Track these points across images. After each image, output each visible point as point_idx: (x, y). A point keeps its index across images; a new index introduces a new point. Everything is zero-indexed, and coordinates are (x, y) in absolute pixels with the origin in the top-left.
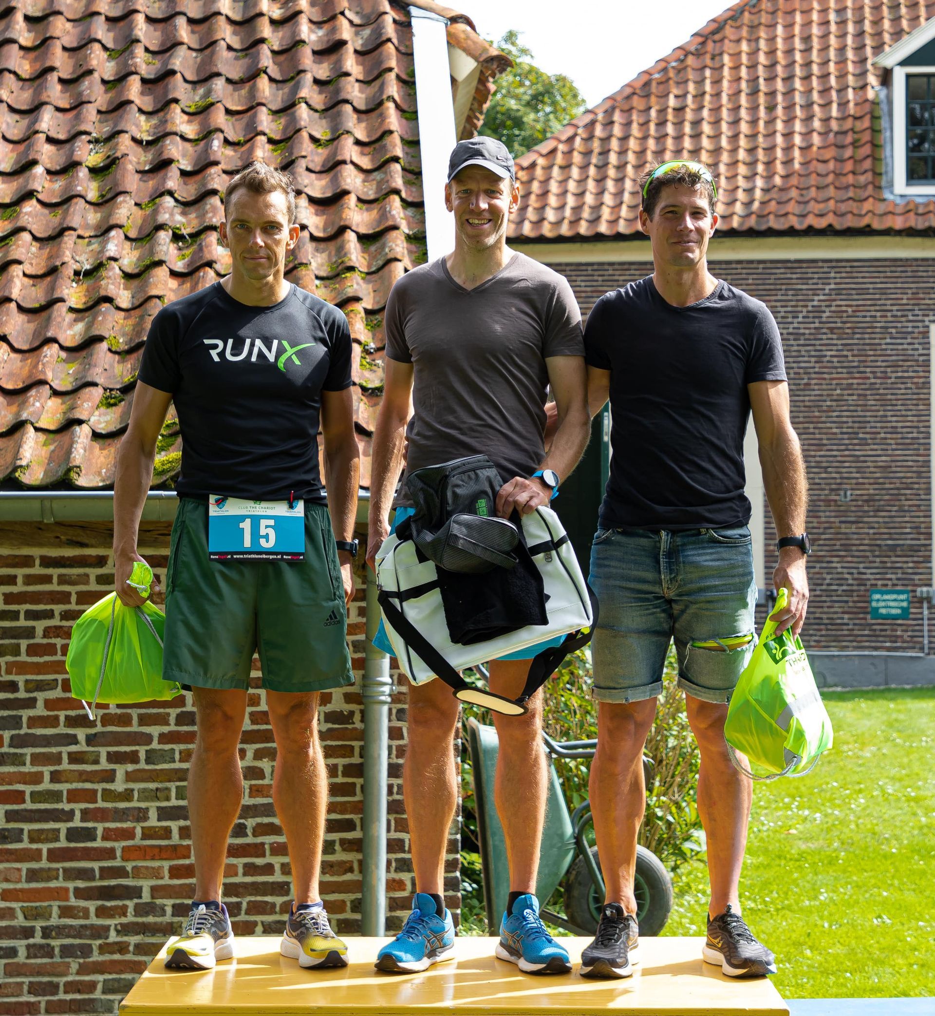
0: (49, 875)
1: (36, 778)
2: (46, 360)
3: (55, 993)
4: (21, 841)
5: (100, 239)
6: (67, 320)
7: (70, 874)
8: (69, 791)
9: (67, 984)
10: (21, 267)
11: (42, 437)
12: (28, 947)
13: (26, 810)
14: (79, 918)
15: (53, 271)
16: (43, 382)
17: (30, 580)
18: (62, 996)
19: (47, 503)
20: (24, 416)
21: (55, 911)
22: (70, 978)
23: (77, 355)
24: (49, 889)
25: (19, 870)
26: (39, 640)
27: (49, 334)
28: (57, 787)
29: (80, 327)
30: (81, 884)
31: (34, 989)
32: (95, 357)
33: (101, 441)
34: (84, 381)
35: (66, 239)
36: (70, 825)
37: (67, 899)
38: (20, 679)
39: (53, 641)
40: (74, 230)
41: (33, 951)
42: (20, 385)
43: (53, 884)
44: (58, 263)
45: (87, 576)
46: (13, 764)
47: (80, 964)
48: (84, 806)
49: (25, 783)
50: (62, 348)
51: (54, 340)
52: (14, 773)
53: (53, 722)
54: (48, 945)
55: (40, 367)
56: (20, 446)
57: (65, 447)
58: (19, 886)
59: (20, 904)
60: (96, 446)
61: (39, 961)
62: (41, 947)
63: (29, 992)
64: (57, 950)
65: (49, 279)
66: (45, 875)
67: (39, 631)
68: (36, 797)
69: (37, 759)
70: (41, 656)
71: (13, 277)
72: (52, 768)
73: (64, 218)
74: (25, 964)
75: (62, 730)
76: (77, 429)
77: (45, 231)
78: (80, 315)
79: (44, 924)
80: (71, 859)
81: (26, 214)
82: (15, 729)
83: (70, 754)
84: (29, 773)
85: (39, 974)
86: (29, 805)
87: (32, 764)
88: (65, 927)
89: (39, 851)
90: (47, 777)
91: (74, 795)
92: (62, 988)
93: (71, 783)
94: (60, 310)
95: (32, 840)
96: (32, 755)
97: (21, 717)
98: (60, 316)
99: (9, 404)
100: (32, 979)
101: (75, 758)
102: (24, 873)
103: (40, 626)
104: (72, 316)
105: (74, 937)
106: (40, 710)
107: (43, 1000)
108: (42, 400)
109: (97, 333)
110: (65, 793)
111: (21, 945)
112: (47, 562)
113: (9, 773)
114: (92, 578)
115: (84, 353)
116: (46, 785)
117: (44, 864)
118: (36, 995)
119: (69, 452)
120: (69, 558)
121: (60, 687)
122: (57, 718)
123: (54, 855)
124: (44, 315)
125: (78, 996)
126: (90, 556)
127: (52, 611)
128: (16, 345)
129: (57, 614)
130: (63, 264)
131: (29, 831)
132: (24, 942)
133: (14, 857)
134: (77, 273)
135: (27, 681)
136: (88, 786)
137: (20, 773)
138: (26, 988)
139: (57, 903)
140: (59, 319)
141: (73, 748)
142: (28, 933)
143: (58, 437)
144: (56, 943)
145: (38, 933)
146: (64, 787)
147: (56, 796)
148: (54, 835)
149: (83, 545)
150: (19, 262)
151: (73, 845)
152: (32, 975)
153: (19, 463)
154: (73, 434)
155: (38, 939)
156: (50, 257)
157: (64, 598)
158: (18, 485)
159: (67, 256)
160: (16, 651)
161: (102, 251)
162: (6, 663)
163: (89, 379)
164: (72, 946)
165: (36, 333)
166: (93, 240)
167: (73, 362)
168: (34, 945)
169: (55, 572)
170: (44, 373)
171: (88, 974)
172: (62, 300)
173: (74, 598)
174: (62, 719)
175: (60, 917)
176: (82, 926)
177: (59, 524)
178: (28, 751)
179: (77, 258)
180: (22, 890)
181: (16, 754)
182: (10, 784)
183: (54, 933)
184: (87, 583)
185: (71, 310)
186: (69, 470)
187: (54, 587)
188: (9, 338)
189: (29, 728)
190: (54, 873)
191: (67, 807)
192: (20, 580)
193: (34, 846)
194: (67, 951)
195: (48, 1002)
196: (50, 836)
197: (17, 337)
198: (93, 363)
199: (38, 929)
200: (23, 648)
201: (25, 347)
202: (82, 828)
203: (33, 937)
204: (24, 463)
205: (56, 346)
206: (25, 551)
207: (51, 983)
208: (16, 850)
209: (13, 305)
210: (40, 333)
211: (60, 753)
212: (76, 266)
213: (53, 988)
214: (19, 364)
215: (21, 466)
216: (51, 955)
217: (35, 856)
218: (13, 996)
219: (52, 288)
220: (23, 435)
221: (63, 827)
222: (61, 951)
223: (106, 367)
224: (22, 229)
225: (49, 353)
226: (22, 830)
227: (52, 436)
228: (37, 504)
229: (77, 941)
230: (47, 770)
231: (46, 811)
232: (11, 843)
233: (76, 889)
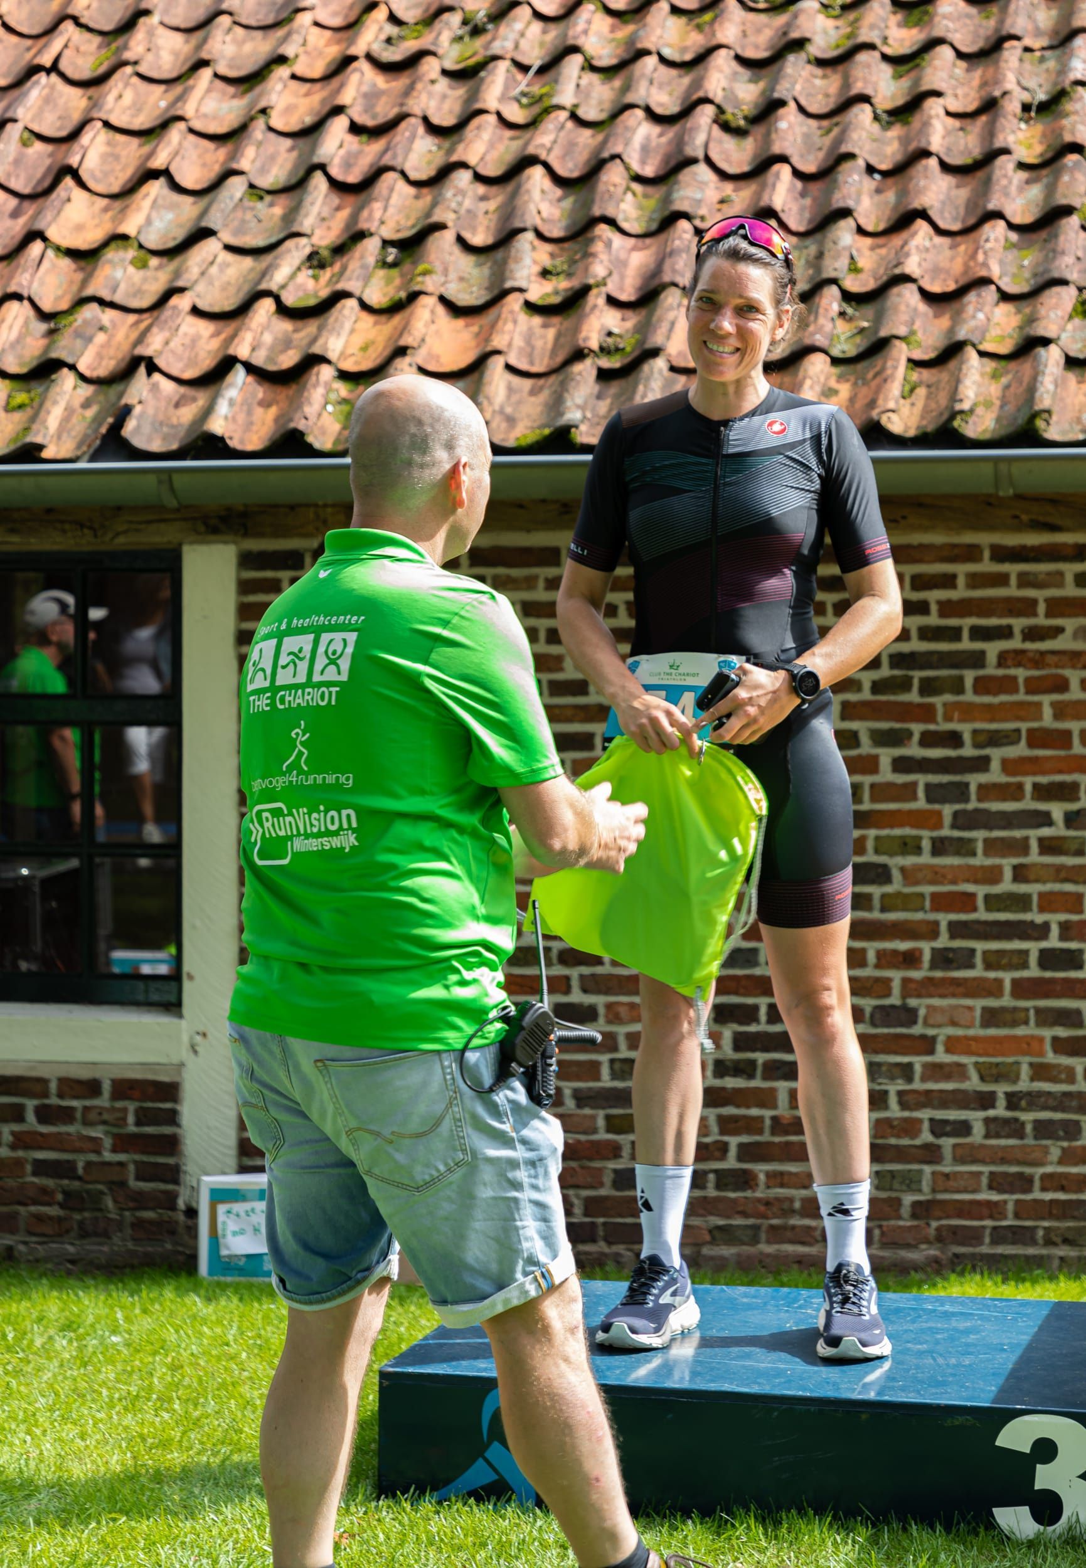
0: (1013, 1017)
1: (992, 876)
2: (988, 245)
3: (1028, 1190)
4: (972, 966)
5: (1057, 52)
6: (1015, 181)
7: (1048, 1018)
8: (1041, 895)
9: (1045, 1177)
10: (940, 101)
11: (990, 365)
12: (987, 1121)
13: (978, 922)
14: (1061, 1081)
15: (990, 106)
16: (986, 281)
17: (975, 581)
18: (1037, 1194)
19: (1003, 467)
20: (961, 335)
21: (1025, 1071)
22: (1049, 1169)
23: (1034, 236)
24: (1015, 1037)
25: (970, 1009)
26: (991, 670)
27: (991, 206)
28: (1022, 888)
29: (1036, 192)
30: (1062, 1032)
31: (997, 1183)
32: (1062, 238)
33: (1078, 371)
34: (1047, 277)
35: (1006, 54)
36: (1044, 944)
37: (1042, 1054)
38: (966, 729)
39: (1012, 672)
40: (1017, 38)
41: (994, 1127)
42: (951, 286)
43: (1021, 1031)
44: (997, 93)
45: (1061, 574)
46: (958, 853)
47: (1063, 1149)
48: (1063, 917)
49: (976, 882)
50: (1011, 226)
51: (998, 215)
52: (959, 866)
53: (1015, 793)
54: (1016, 1120)
55: (980, 257)
56: (958, 381)
57: (1026, 379)
58: (971, 1032)
59: (974, 1059)
60: (1072, 378)
61: (1003, 1142)
62: (1006, 1122)
63: (991, 1187)
64: (1029, 1128)
65: (984, 118)
66: (1008, 1017)
67: (992, 657)
68: (993, 902)
69: (992, 847)
70: (996, 694)
71: (930, 117)
72: (1016, 861)
73: (1001, 22)
74: (982, 1146)
75: (1028, 804)
76: (1041, 351)
77: (973, 42)
78: (1034, 174)
79: (1010, 1088)
80: (1047, 996)
81: (945, 17)
82: (959, 801)
83: (1041, 840)
84: (982, 867)
85: (1003, 1161)
86: (982, 914)
87: (986, 853)
88: (1040, 1094)
89: (999, 982)
90: (1008, 874)
91: (1048, 902)
92: (1037, 1184)
93: (1044, 882)
94: (1005, 166)
95: (988, 966)
96: (986, 841)
97: (967, 785)
98: (1005, 176)
99: (936, 316)
100: (993, 1168)
101: (1049, 846)
102: (978, 1013)
103: (992, 649)
104: (1023, 175)
105: (1054, 1109)
106: (995, 775)
107: (1011, 1198)
108: (987, 309)
109: (1064, 201)
110: (1035, 899)
111: (976, 1117)
112: (1001, 554)
113: (952, 867)
114: (1069, 579)
115: (1044, 234)
116: (1007, 885)
117: (1006, 1001)
118: (1001, 1191)
119: (1032, 390)
120: (1033, 548)
121: (1023, 742)
122: (1020, 787)
123: (1021, 989)
124: (980, 174)
125: (1061, 1196)
126: (1065, 545)
127: (1010, 628)
128: (942, 225)
129: (1017, 631)
130: (1005, 93)
131: (985, 953)
132: (981, 1114)
133: (961, 990)
134: (1026, 108)
135: (975, 732)
136: (1069, 887)
137: (969, 867)
138: (984, 1181)
139: (1027, 1059)
140: (1004, 182)
141: (1046, 832)
142: (986, 1101)
143: (1013, 365)
144: (1028, 1117)
145: (1001, 1102)
146: (1033, 889)
147: (1021, 902)
148: (1020, 960)
149: (1053, 528)
150: (938, 94)
151: (1048, 974)
152: (993, 1162)
153: (958, 407)
154: (1036, 359)
155: (1000, 1111)
156: (984, 84)
157: (1027, 607)
158: (958, 440)
159: (1010, 82)
160: (958, 687)
161: (1063, 70)
162: (945, 705)
163: (1056, 274)
164: (1051, 1122)
165: (971, 205)
166: (1048, 53)
167: (1028, 247)
168: (995, 1119)
169: (1013, 569)
170: (985, 265)
171: (1076, 1164)
172: (1006, 151)
173: (1042, 608)
174: (1028, 788)
175: (1032, 1079)
176: (1066, 1094)
177: (1019, 497)
178: (980, 835)
179: (1025, 83)
180: (975, 1039)
181: (960, 839)
182: (954, 882)
183: (1023, 1103)
184: (1061, 585)
185: (1022, 166)
186: (1035, 415)
187: (1012, 591)
188: (931, 213)
189: (980, 800)
190: (1022, 1015)
191: (1039, 918)
192: (961, 581)
193: (992, 975)
194: (1043, 1129)
195: (1017, 1202)
196: (1015, 960)
197: (942, 212)
198: (1059, 249)
199: (1001, 1096)
200: (969, 683)
201: (956, 227)
202: (1063, 951)
203: (993, 1106)
204: (966, 406)
205: (1001, 224)
206: (969, 538)
207: (1020, 1175)
208: (966, 980)
209: (933, 162)
210: (976, 205)
211: (1027, 839)
212: (1026, 97)
213: (1024, 1183)
214: (948, 253)
215: (962, 412)
216: (1022, 1136)
217: (994, 989)
218: (965, 1191)
219: (990, 132)
220: (962, 363)
221: (1033, 947)
222: (1035, 1129)
223: (1080, 254)
224: (939, 41)
225: (992, 236)
226: (973, 951)
227: (1003, 363)
228: (988, 469)
229: (1058, 1116)
230: (1007, 864)
231: (1007, 923)
232: (958, 968)
233: (1055, 1040)
